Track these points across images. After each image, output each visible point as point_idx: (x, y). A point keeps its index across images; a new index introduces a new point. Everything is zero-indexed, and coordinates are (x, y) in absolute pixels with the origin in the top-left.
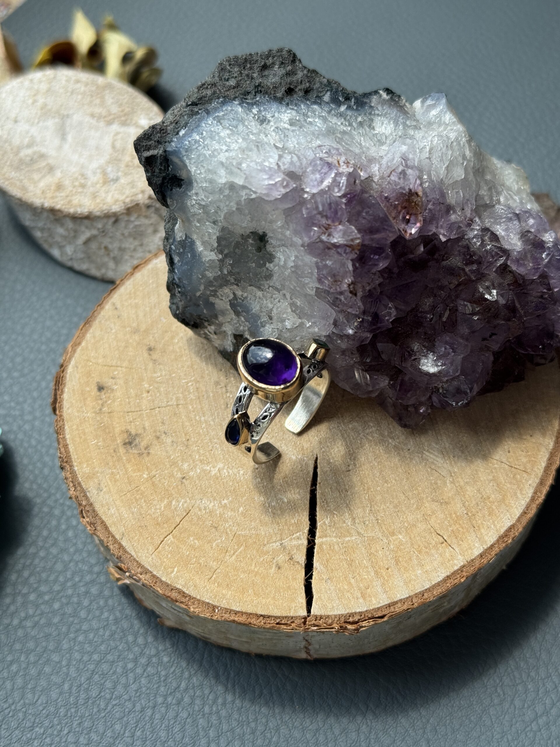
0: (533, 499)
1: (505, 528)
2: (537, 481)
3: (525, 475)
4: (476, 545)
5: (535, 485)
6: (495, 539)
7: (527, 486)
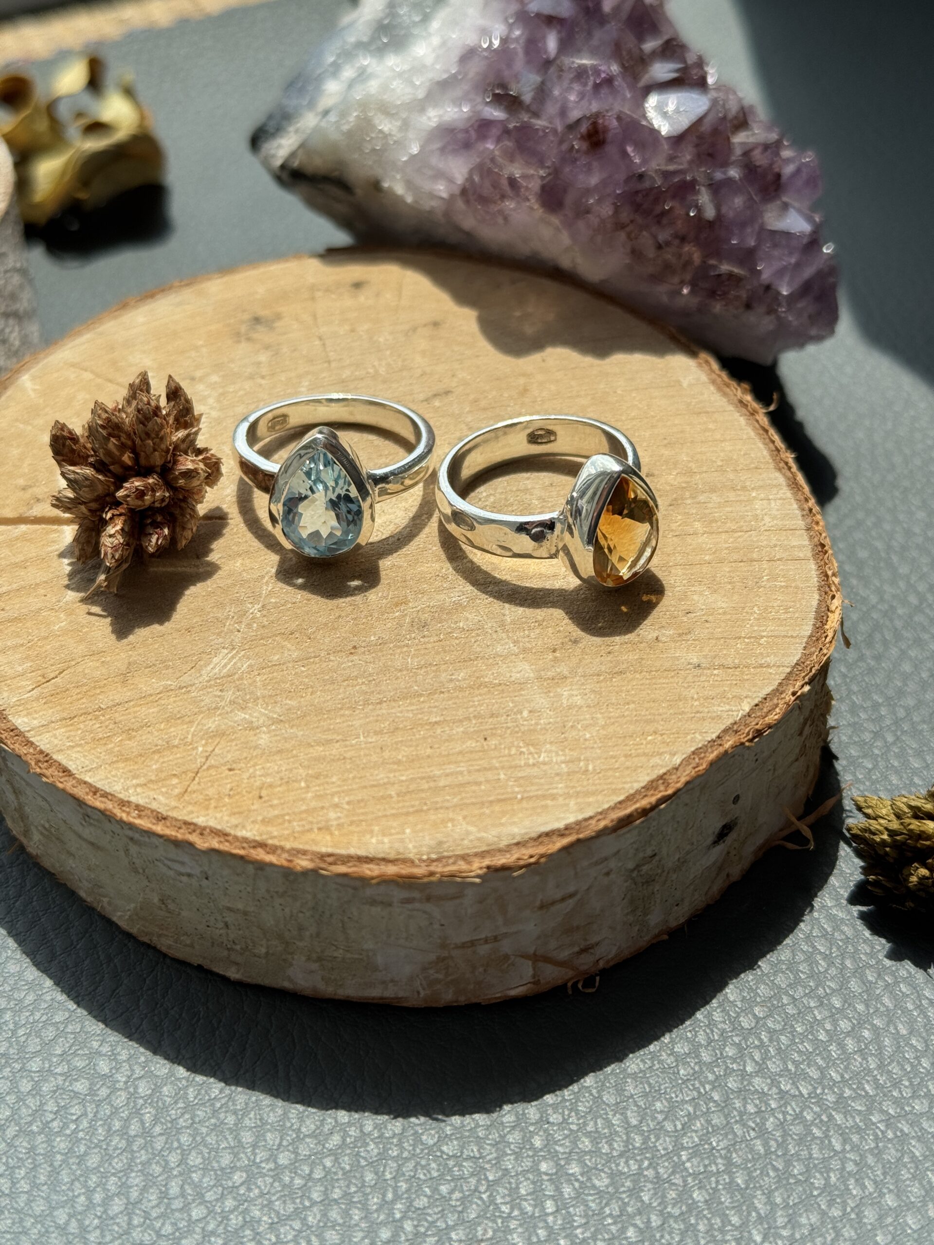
0: (123, 803)
1: (64, 762)
2: (163, 810)
3: (177, 791)
4: (35, 722)
5: (154, 806)
6: (43, 747)
7: (152, 794)
